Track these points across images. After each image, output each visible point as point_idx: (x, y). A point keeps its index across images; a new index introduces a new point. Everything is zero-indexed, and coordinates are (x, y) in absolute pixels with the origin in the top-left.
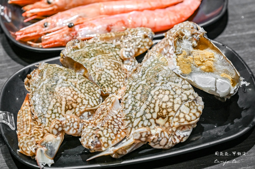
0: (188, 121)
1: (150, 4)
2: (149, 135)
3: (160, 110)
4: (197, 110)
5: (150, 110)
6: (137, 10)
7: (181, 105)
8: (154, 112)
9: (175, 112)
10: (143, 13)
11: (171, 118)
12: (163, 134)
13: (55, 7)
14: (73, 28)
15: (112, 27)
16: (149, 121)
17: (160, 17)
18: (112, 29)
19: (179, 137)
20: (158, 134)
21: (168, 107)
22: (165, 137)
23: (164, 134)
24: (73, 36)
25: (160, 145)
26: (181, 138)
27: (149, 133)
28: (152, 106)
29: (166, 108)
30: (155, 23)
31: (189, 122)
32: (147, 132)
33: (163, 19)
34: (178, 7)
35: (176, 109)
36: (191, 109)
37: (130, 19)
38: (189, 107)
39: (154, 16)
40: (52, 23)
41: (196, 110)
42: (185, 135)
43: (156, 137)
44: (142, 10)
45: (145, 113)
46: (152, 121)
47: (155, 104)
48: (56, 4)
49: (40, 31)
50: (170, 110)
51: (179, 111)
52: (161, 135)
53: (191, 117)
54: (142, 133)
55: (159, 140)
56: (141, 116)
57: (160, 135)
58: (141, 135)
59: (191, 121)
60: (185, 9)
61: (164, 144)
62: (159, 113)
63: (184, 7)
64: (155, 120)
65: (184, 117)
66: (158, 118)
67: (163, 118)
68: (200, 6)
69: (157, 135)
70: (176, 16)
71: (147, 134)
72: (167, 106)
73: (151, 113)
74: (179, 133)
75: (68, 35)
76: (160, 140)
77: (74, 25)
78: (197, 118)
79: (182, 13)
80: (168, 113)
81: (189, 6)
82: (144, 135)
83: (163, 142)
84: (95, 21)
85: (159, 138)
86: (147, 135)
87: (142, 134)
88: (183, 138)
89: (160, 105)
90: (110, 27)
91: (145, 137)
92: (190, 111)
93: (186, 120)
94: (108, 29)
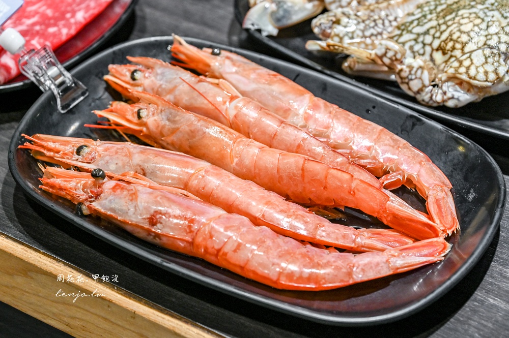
0: (469, 75)
2: (396, 60)
3: (447, 39)
4: (496, 69)
5: (436, 32)
7: (479, 48)
8: (439, 38)
9: (464, 54)
11: (453, 59)
12: (419, 72)
13: (144, 129)
16: (423, 47)
19: (445, 93)
20: (413, 67)
21: (459, 40)
22: (420, 78)
23: (422, 73)
25: (410, 89)
26: (445, 97)
27: (399, 56)
28: (443, 27)
29: (456, 41)
31: (470, 78)
32: (396, 53)
35: (467, 49)
36: (486, 62)
38: (486, 58)
41: (494, 69)
42: (456, 97)
43: (407, 70)
45: (427, 33)
46: (428, 49)
47: (448, 27)
50: (458, 46)
51: (468, 55)
52: (416, 72)
53: (478, 72)
54: (390, 50)
55: (410, 77)
56: (419, 35)
57: (415, 69)
58: (386, 53)
59: (475, 79)
61: (415, 89)
62: (443, 43)
64: (433, 50)
65: (468, 68)
66: (437, 50)
67: (444, 53)
69: (411, 67)
71: (395, 56)
72: (459, 37)
73: (434, 37)
74: (448, 87)
76: (411, 80)
78: (487, 81)
80: (454, 48)
82: (390, 54)
83: (415, 85)
85: (410, 74)
86: (394, 58)
87: (388, 51)
88: (449, 99)
89: (452, 33)
91: (391, 59)
92: (484, 64)
93: (467, 73)
94: (152, 219)
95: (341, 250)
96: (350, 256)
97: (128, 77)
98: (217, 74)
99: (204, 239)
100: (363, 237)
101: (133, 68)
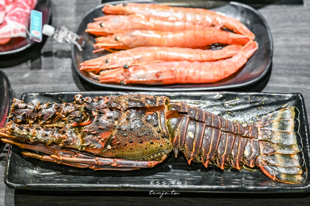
1: (201, 56)
6: (189, 61)
10: (191, 65)
13: (121, 44)
14: (127, 70)
15: (161, 74)
17: (205, 71)
18: (161, 75)
24: (126, 77)
30: (200, 76)
33: (208, 73)
34: (224, 63)
37: (178, 69)
39: (200, 69)
40: (112, 59)
44: (192, 62)
48: (121, 42)
49: (101, 65)
60: (231, 66)
63: (230, 64)
68: (247, 63)
70: (221, 72)
75: (122, 74)
77: (128, 67)
79: (227, 69)
81: (235, 63)
84: (148, 65)
90: (159, 74)
94: (157, 75)
95: (224, 59)
96: (228, 59)
97: (99, 27)
98: (130, 13)
99: (180, 75)
100: (226, 51)
101: (99, 23)
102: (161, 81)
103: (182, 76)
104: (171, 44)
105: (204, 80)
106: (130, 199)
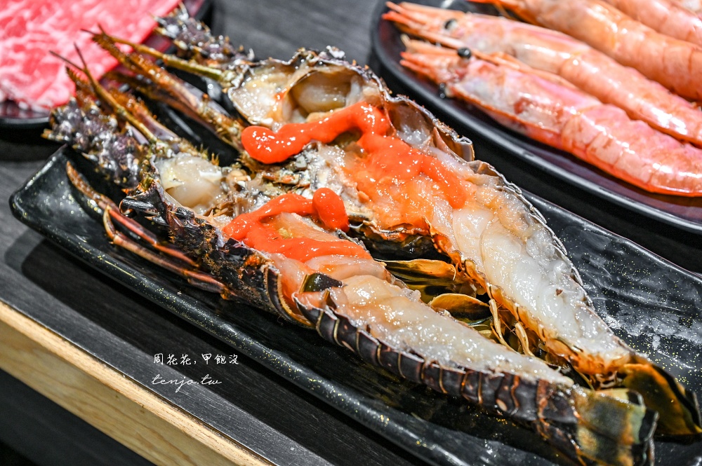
14: (465, 61)
15: (528, 108)
18: (527, 110)
24: (455, 78)
30: (618, 158)
49: (431, 28)
75: (450, 68)
77: (469, 56)
84: (518, 74)
94: (519, 106)
99: (573, 132)
102: (522, 125)
103: (578, 137)
104: (628, 57)
105: (624, 172)
106: (245, 373)
